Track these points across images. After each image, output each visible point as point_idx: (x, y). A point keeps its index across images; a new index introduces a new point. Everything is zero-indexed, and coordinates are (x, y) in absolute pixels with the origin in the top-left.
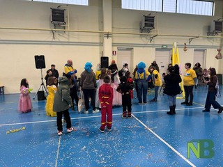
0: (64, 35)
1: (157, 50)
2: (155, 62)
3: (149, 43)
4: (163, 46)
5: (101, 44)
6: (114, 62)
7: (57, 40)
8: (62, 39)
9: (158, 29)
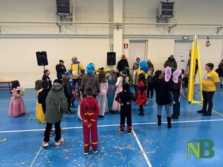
0: (72, 28)
1: (176, 41)
2: (172, 56)
3: (167, 34)
4: (183, 37)
5: (111, 36)
6: (124, 56)
7: (64, 33)
8: (69, 32)
9: (178, 18)
